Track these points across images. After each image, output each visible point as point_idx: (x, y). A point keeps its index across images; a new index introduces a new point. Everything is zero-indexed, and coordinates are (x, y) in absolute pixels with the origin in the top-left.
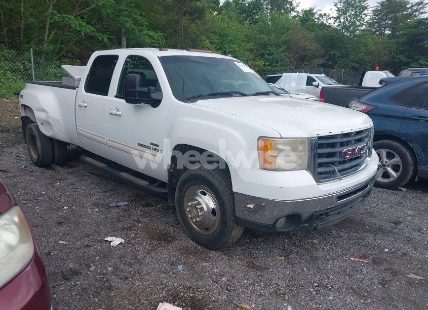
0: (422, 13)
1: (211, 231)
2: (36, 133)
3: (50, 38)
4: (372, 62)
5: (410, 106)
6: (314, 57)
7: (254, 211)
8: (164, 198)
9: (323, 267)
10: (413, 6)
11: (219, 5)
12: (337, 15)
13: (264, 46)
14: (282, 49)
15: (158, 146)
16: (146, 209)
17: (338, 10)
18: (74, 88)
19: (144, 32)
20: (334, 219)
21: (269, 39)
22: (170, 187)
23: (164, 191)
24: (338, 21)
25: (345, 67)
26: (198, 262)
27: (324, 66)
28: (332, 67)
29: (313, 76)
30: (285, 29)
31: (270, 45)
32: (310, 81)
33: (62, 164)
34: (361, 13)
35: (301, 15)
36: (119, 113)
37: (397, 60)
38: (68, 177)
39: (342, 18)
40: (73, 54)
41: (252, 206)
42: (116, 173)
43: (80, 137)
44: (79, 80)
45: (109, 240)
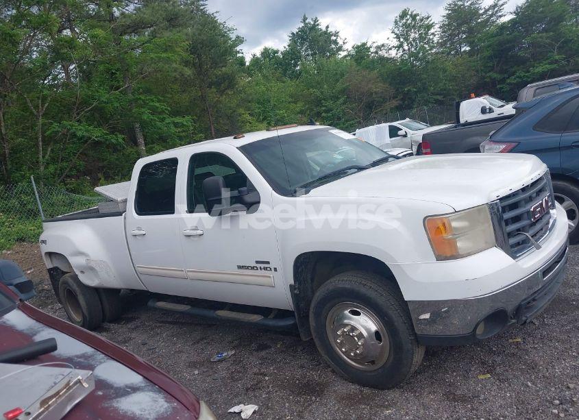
0: (501, 16)
1: (381, 364)
2: (75, 287)
3: (47, 157)
4: (458, 90)
5: (565, 130)
6: (385, 101)
7: (431, 322)
8: (292, 332)
9: (549, 373)
10: (486, 11)
11: (245, 65)
12: (398, 43)
13: (318, 102)
14: (341, 100)
15: (268, 263)
16: (263, 353)
17: (398, 37)
18: (120, 214)
19: (168, 121)
20: (543, 304)
21: (322, 93)
22: (299, 314)
23: (289, 322)
24: (401, 50)
25: (426, 103)
26: (377, 412)
27: (399, 108)
28: (411, 108)
29: (395, 124)
30: (339, 75)
31: (324, 100)
32: (394, 132)
33: (116, 319)
34: (426, 34)
35: (353, 52)
36: (199, 232)
37: (488, 80)
38: (133, 335)
39: (405, 44)
40: (78, 171)
41: (427, 316)
42: (210, 313)
43: (142, 277)
44: (125, 201)
45: (237, 411)
